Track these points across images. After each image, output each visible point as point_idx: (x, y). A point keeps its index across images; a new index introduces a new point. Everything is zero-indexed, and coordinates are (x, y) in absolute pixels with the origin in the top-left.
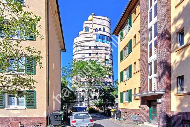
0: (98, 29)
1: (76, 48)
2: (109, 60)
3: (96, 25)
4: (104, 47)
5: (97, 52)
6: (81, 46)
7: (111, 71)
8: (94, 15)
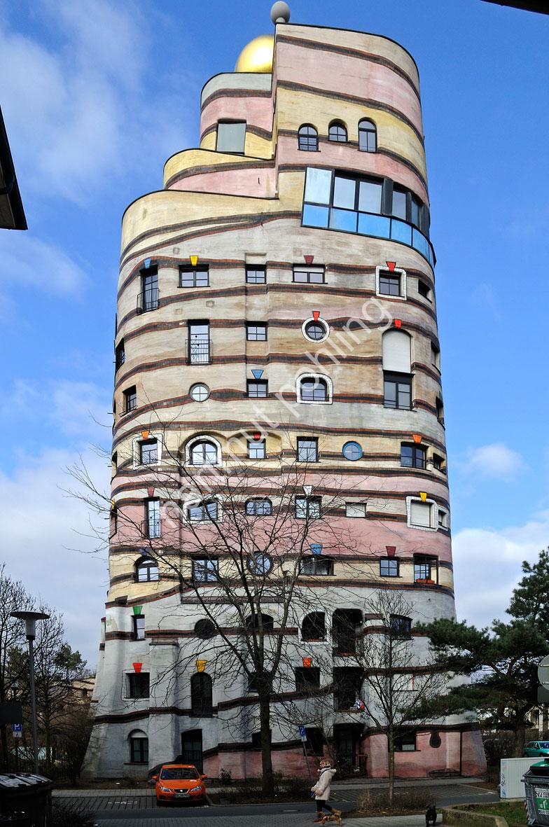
0: (323, 130)
1: (138, 280)
2: (411, 376)
3: (302, 94)
4: (371, 270)
5: (316, 314)
6: (185, 267)
7: (430, 467)
8: (286, 22)
